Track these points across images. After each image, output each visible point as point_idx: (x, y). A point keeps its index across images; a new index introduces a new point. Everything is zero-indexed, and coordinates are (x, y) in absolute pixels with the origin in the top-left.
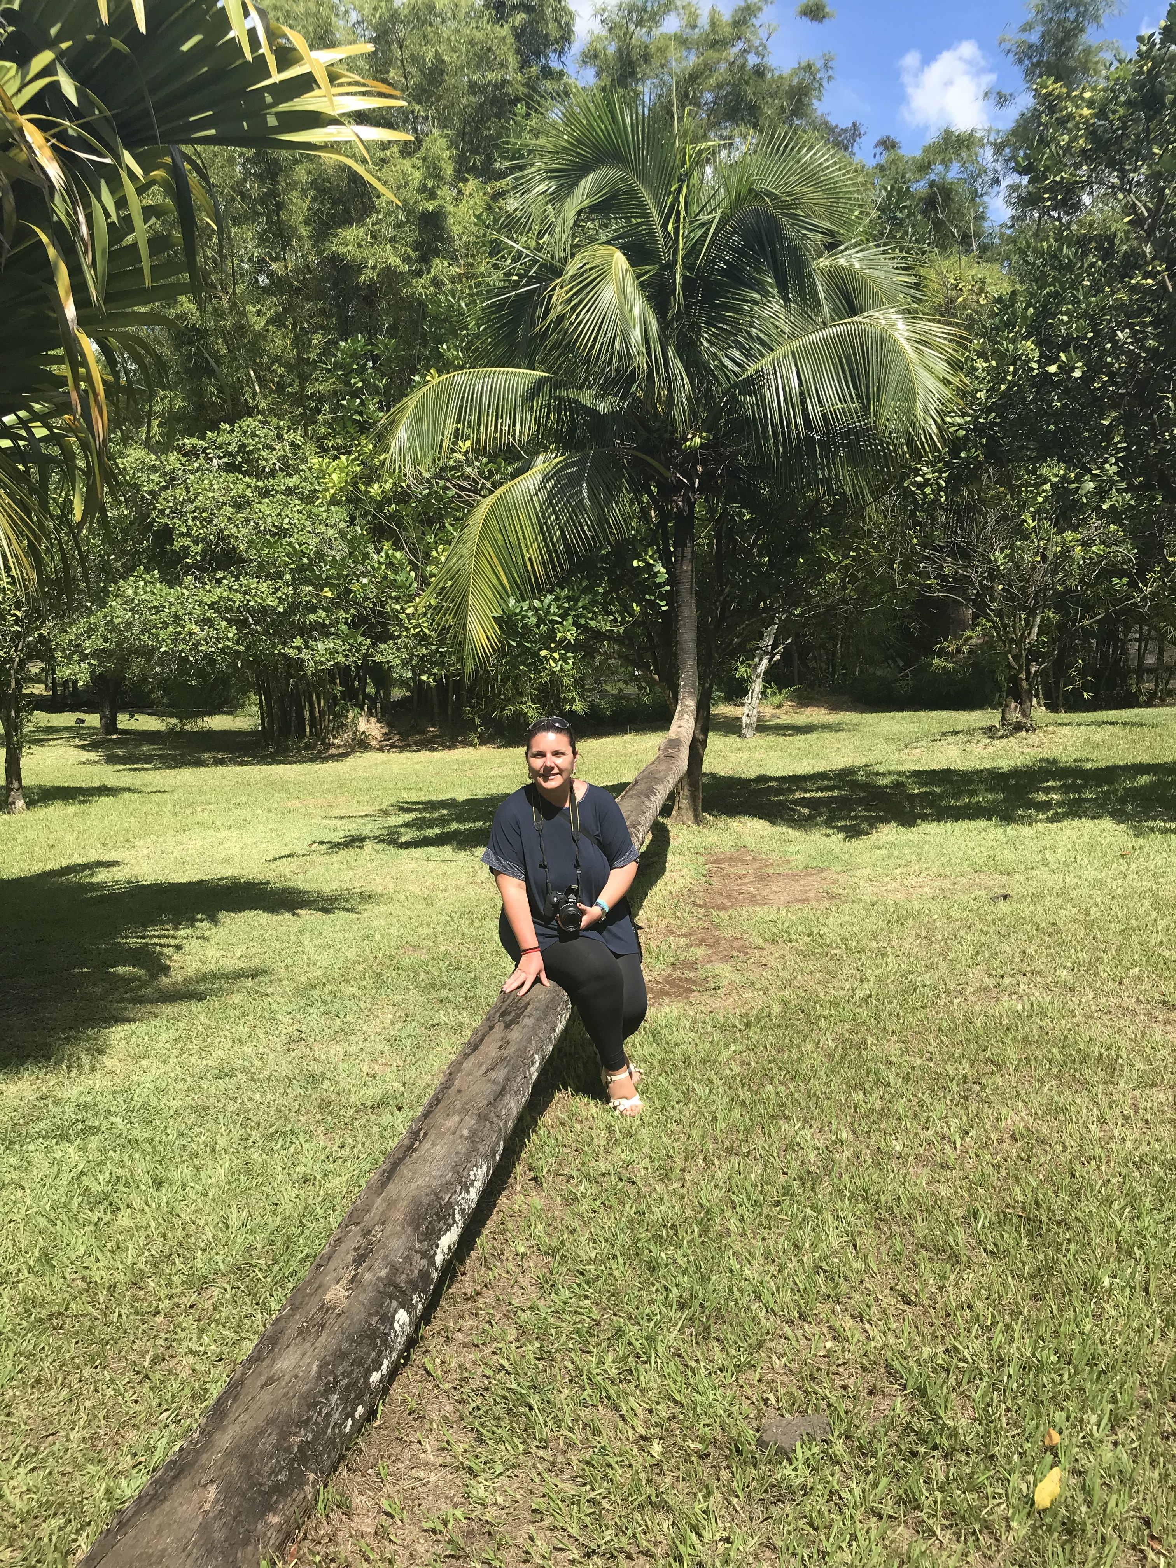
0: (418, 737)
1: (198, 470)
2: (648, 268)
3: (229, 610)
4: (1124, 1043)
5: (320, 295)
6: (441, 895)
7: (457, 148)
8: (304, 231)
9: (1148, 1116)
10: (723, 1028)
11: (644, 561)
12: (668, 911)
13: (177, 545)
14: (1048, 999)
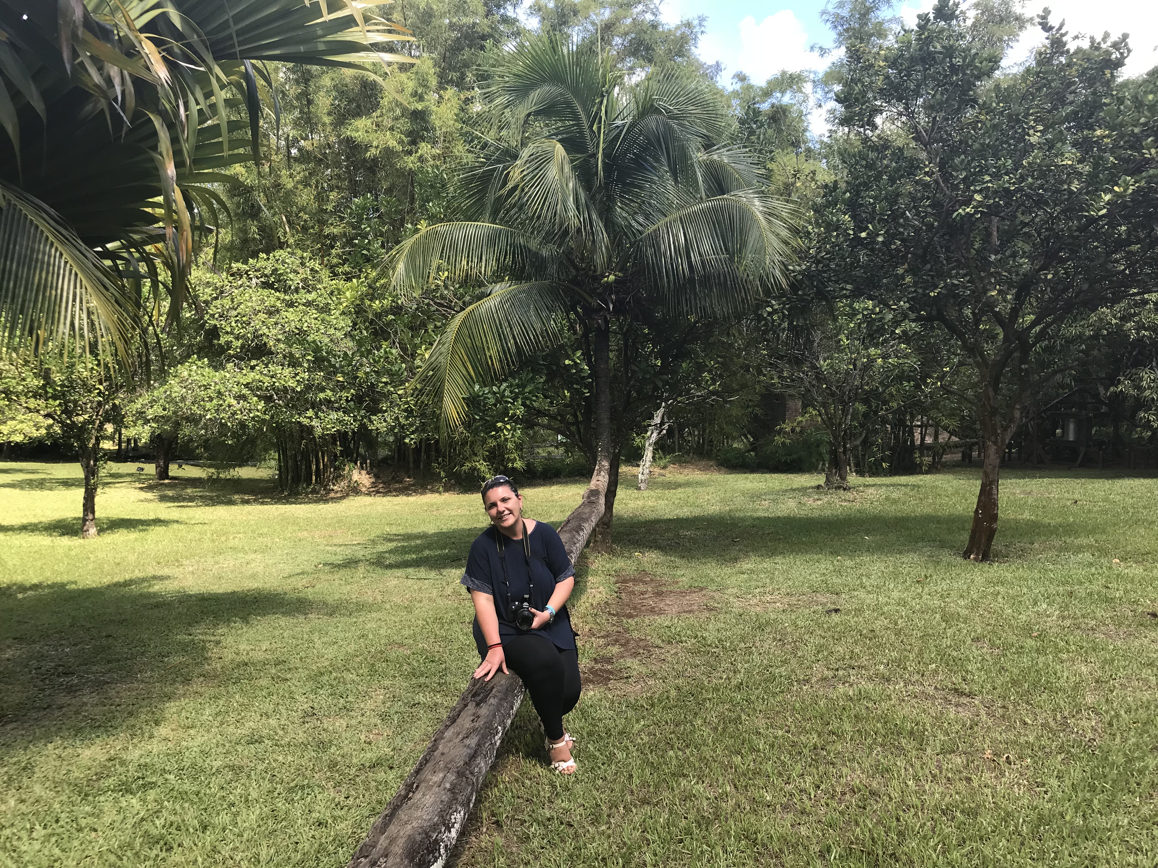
0: (397, 486)
1: (241, 286)
2: (579, 156)
3: (259, 389)
4: (928, 721)
5: (337, 164)
6: (418, 605)
7: (439, 67)
8: (327, 120)
9: (950, 775)
10: (634, 707)
11: (573, 360)
12: (590, 619)
13: (222, 341)
14: (871, 686)
